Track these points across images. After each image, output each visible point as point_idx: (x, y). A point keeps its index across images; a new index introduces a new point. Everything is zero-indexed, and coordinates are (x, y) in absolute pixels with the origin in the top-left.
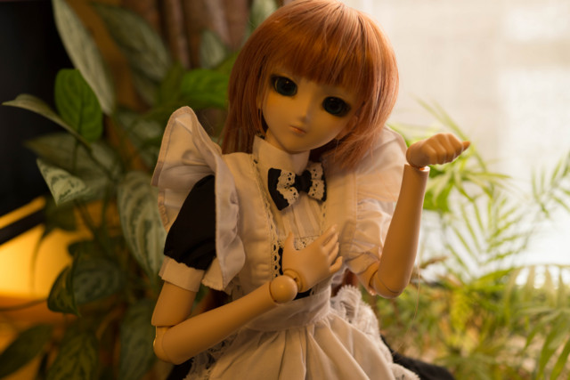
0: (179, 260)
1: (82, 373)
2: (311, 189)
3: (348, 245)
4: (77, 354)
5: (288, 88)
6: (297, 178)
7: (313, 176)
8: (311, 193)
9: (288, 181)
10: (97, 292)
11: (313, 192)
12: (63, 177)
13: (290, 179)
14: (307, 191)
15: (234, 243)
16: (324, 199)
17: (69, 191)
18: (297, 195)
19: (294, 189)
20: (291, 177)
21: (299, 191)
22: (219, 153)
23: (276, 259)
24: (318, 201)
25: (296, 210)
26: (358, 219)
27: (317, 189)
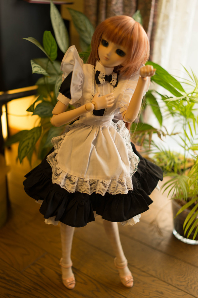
0: (63, 94)
1: (34, 138)
3: (120, 102)
5: (106, 44)
6: (106, 76)
7: (113, 77)
8: (111, 82)
9: (102, 76)
10: (45, 113)
11: (112, 82)
12: (38, 67)
13: (103, 75)
14: (110, 81)
15: (79, 90)
16: (116, 86)
17: (39, 71)
18: (105, 81)
19: (104, 79)
20: (104, 75)
21: (106, 80)
22: (82, 63)
23: (92, 99)
24: (113, 86)
25: (104, 86)
26: (124, 93)
27: (114, 82)
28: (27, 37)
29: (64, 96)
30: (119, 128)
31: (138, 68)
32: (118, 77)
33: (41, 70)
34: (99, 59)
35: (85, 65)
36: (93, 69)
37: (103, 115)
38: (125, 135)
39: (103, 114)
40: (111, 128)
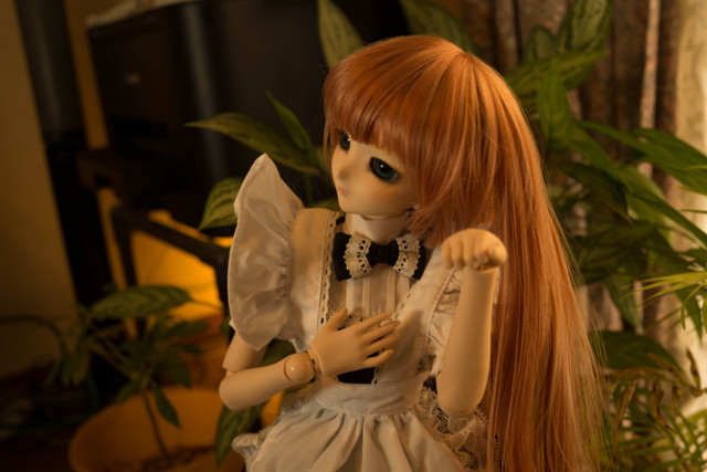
2: (397, 262)
6: (373, 247)
7: (401, 248)
8: (396, 267)
18: (368, 267)
19: (365, 260)
20: (364, 245)
21: (372, 264)
25: (366, 283)
26: (437, 310)
27: (406, 264)
36: (334, 224)
37: (373, 381)
39: (372, 377)
40: (410, 420)
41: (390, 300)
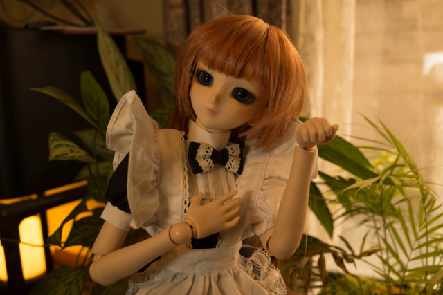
2: (228, 163)
4: (70, 284)
6: (214, 152)
7: (230, 153)
8: (227, 166)
11: (229, 166)
13: (207, 152)
14: (224, 163)
16: (240, 171)
19: (210, 161)
20: (209, 150)
21: (214, 163)
22: (155, 127)
23: (185, 211)
24: (234, 173)
25: (210, 177)
26: (261, 190)
27: (233, 164)
28: (42, 87)
29: (116, 208)
30: (256, 272)
31: (286, 125)
32: (241, 151)
33: (72, 152)
34: (196, 116)
35: (162, 133)
36: (183, 139)
37: (217, 246)
38: (273, 285)
39: (217, 243)
40: (239, 273)
41: (225, 188)
